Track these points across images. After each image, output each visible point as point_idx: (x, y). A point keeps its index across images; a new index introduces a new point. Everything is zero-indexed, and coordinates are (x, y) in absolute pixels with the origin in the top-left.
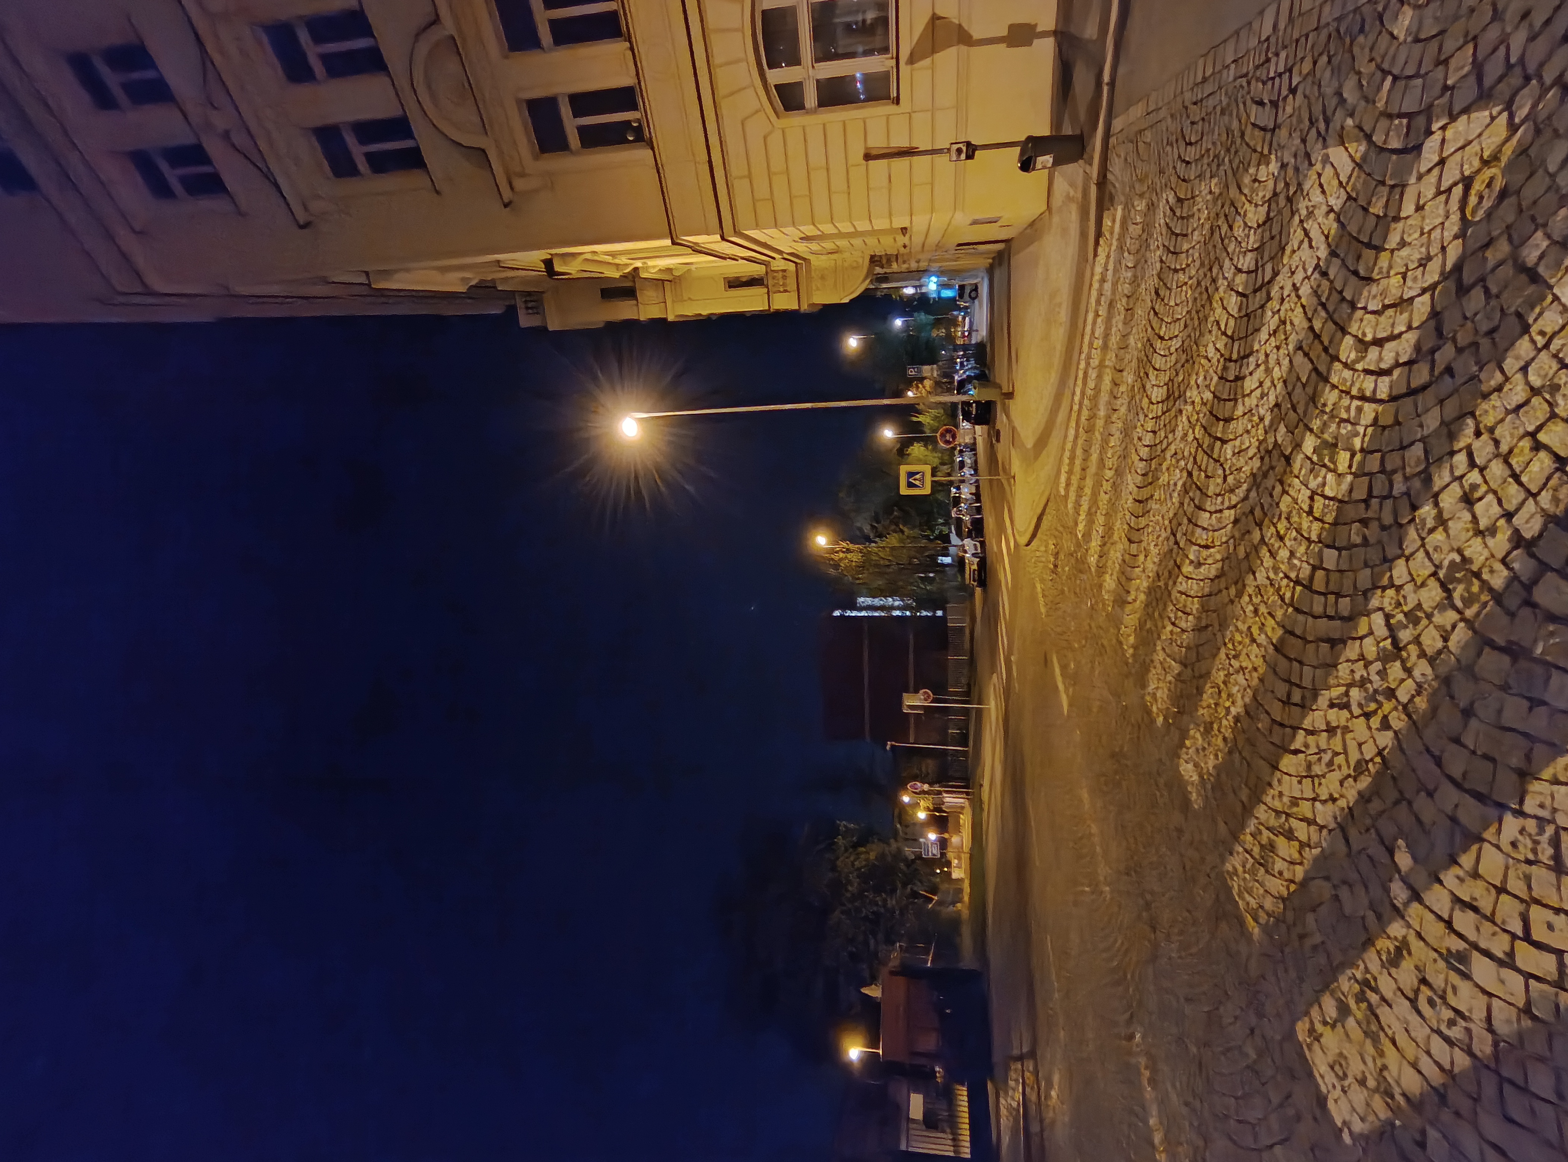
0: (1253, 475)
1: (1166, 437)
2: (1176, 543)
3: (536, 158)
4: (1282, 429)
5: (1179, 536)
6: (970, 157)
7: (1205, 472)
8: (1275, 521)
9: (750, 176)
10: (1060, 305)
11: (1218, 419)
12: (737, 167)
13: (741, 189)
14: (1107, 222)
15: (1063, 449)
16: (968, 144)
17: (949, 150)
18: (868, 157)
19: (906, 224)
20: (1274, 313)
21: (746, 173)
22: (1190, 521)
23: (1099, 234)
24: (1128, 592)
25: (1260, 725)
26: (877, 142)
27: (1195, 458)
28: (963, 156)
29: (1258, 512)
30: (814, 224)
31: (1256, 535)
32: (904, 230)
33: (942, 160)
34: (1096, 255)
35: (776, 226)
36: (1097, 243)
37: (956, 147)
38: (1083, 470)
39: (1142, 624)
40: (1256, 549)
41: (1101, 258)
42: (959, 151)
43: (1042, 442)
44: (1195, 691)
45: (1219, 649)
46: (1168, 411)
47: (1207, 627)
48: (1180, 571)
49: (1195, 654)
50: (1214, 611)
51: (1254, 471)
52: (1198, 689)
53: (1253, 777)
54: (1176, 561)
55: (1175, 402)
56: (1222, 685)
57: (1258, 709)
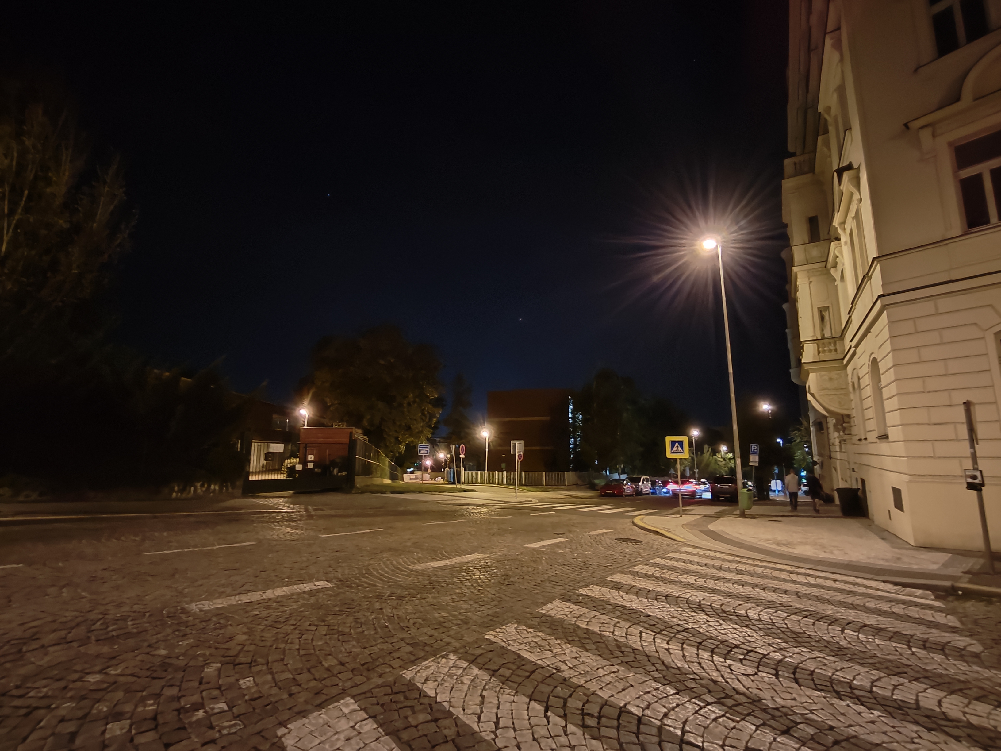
0: (760, 700)
1: (760, 629)
2: (678, 632)
3: (950, 144)
4: (811, 731)
5: (685, 634)
6: (971, 486)
7: (744, 659)
8: (727, 715)
9: (937, 314)
10: (832, 553)
11: (794, 673)
12: (945, 304)
13: (928, 307)
14: (919, 592)
15: (715, 551)
16: (983, 484)
17: (976, 469)
18: (968, 405)
19: (891, 439)
20: (916, 732)
21: (940, 311)
22: (700, 643)
23: (905, 585)
24: (627, 593)
26: (979, 414)
27: (752, 651)
28: (970, 480)
29: (729, 702)
30: (894, 366)
31: (710, 699)
33: (968, 464)
34: (884, 582)
35: (891, 337)
36: (896, 584)
37: (978, 474)
38: (706, 565)
39: (608, 603)
40: (698, 697)
41: (881, 585)
42: (975, 477)
43: (715, 536)
44: (570, 639)
45: (608, 660)
46: (783, 632)
47: (622, 652)
48: (657, 633)
49: (598, 640)
50: (635, 658)
51: (763, 701)
52: (572, 641)
53: (519, 680)
54: (664, 630)
55: (793, 638)
56: (581, 660)
57: (572, 688)
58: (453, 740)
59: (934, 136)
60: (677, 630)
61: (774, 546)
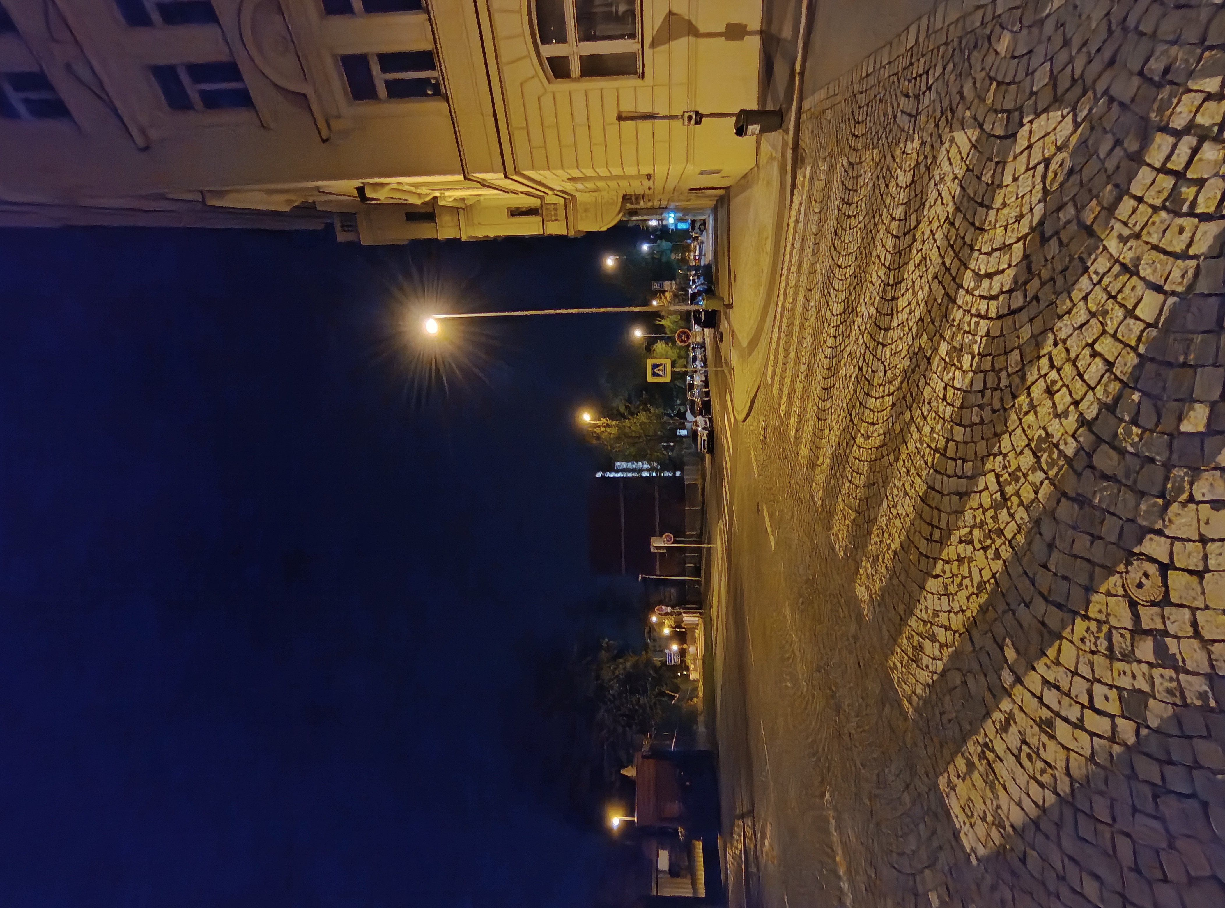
0: (905, 371)
1: (844, 341)
2: (851, 420)
3: (350, 104)
4: (925, 337)
5: (853, 415)
6: (698, 122)
7: (871, 367)
8: (920, 405)
9: (527, 128)
10: (767, 238)
11: (880, 329)
12: (517, 120)
13: (520, 138)
15: (770, 348)
16: (697, 113)
17: (682, 116)
18: (620, 118)
19: (651, 172)
21: (525, 125)
22: (861, 404)
24: (818, 458)
25: (911, 557)
26: (627, 107)
27: (864, 357)
28: (693, 122)
29: (908, 398)
30: (578, 168)
31: (908, 416)
32: (649, 177)
33: (677, 124)
35: (549, 169)
36: (792, 193)
37: (687, 115)
38: (784, 364)
39: (828, 483)
40: (908, 425)
41: (796, 205)
42: (690, 118)
43: (754, 343)
44: (866, 532)
45: (883, 501)
46: (845, 321)
47: (874, 484)
48: (855, 442)
49: (865, 504)
50: (878, 472)
51: (905, 368)
52: (867, 530)
53: (907, 596)
54: (851, 434)
55: (850, 314)
56: (885, 528)
57: (909, 544)
58: (964, 676)
59: (339, 117)
61: (761, 288)
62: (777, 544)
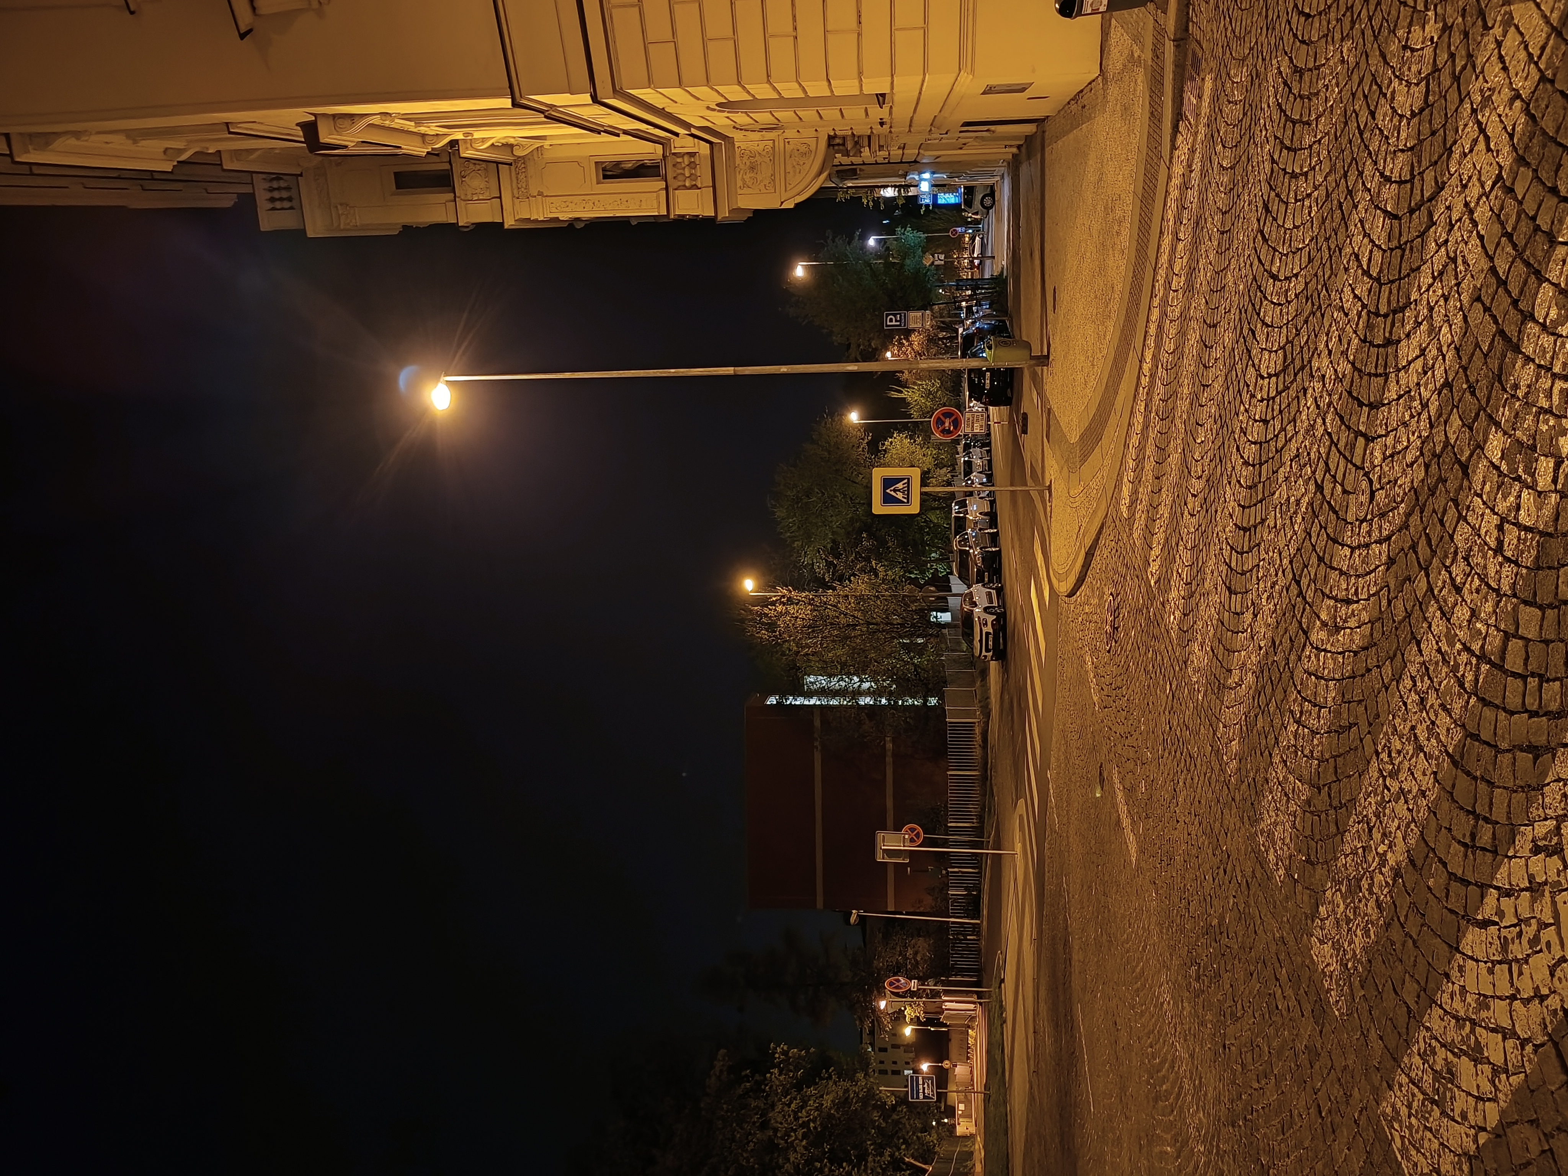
0: (1415, 492)
1: (1283, 429)
2: (1300, 593)
4: (1457, 422)
5: (1304, 582)
7: (1342, 485)
8: (1448, 563)
9: (640, 5)
10: (1121, 221)
11: (1360, 404)
13: (625, 24)
14: (1190, 98)
15: (1126, 445)
19: (887, 91)
20: (1439, 246)
22: (1321, 559)
23: (1178, 116)
24: (1230, 671)
25: (1431, 882)
27: (1327, 464)
29: (1423, 548)
30: (739, 84)
31: (1421, 585)
32: (881, 98)
34: (1173, 147)
35: (680, 85)
36: (1175, 130)
38: (1157, 477)
39: (1251, 725)
40: (1422, 605)
41: (1182, 154)
43: (1092, 436)
44: (1333, 829)
45: (1369, 762)
46: (1286, 389)
47: (1351, 726)
48: (1307, 638)
49: (1331, 770)
50: (1360, 702)
51: (1415, 485)
52: (1337, 824)
53: (1421, 964)
54: (1300, 623)
55: (1296, 375)
56: (1374, 819)
57: (1427, 856)
58: (1548, 1136)
60: (1298, 596)
61: (1110, 324)
62: (1141, 851)
